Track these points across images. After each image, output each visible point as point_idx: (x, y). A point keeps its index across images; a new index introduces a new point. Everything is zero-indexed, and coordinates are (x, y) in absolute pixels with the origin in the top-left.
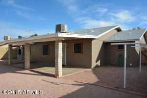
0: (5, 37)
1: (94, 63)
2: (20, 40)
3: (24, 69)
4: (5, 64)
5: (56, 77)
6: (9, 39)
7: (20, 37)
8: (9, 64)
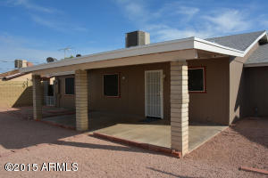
0: (16, 62)
1: (234, 114)
2: (52, 65)
3: (74, 130)
4: (26, 119)
5: (176, 156)
6: (24, 65)
7: (50, 60)
8: (35, 117)
